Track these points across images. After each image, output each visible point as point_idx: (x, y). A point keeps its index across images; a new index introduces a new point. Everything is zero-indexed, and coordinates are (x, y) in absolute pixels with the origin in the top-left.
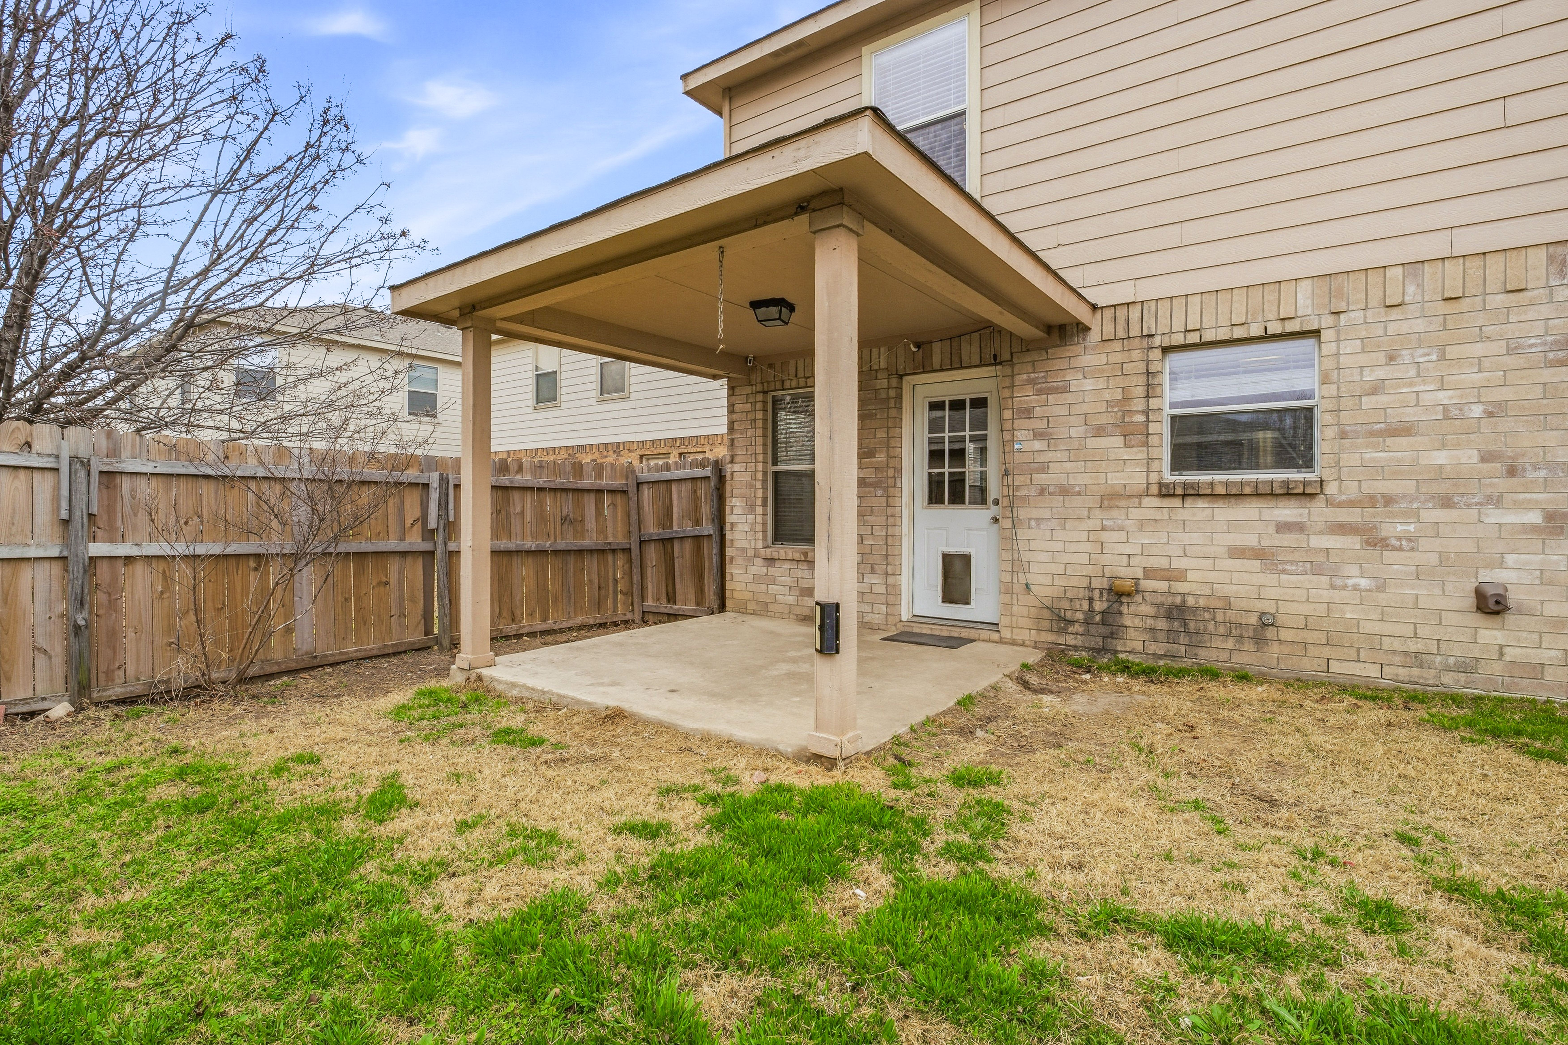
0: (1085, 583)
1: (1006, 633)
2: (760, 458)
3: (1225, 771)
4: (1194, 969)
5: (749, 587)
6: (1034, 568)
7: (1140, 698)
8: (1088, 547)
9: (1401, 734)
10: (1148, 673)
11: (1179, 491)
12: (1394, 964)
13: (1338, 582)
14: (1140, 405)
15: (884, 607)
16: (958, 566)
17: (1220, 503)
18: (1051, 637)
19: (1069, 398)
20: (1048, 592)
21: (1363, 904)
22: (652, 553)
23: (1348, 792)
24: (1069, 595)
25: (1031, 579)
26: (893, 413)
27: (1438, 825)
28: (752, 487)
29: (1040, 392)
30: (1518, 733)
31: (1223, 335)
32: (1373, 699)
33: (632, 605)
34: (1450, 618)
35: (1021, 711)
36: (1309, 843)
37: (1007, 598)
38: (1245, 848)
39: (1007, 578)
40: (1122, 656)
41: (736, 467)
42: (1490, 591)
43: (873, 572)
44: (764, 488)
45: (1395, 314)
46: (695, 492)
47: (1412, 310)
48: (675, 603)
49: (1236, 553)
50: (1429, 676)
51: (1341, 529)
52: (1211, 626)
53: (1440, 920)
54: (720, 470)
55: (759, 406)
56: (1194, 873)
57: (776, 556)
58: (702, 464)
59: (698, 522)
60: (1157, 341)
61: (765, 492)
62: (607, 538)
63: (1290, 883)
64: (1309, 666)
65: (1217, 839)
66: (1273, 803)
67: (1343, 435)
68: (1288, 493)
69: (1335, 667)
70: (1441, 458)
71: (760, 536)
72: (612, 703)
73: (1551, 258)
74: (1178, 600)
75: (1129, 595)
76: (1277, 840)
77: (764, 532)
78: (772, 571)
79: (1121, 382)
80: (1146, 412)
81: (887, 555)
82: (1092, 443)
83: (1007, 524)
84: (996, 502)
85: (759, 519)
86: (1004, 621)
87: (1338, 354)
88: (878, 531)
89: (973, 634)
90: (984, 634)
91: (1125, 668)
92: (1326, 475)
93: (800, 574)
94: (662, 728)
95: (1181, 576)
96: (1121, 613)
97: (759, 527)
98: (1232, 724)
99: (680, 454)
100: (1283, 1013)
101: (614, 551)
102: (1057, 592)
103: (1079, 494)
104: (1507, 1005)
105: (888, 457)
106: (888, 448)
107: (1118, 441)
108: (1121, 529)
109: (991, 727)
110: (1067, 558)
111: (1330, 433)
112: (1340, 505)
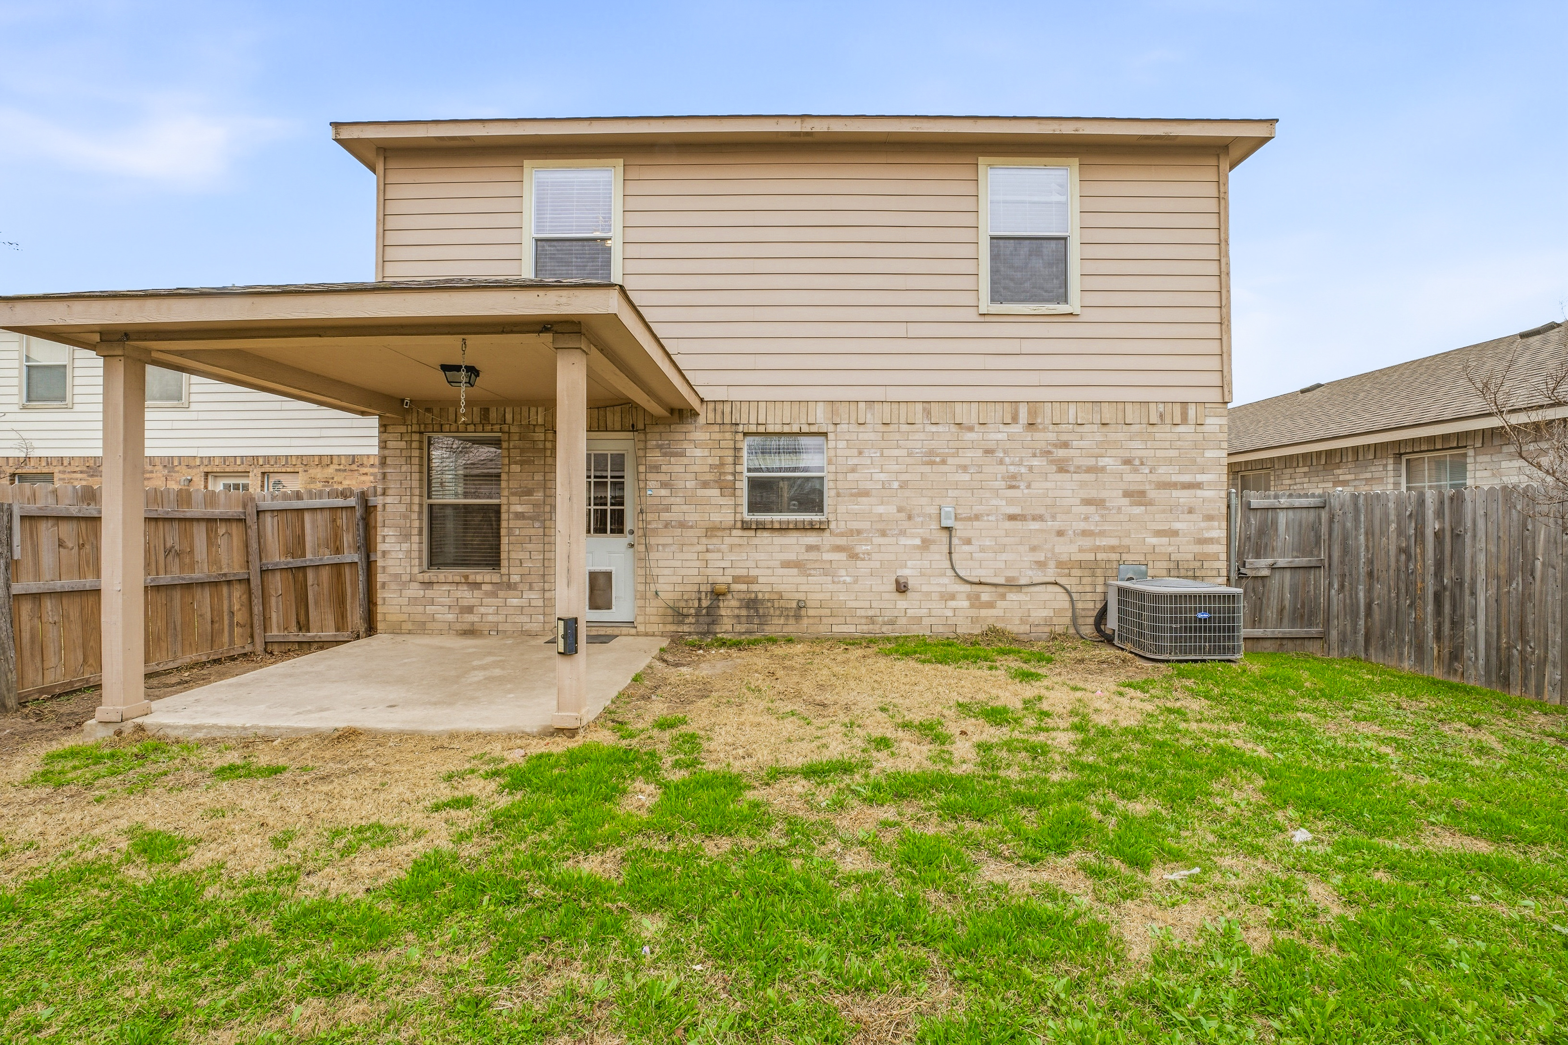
0: (696, 588)
1: (641, 628)
2: (417, 492)
3: (798, 694)
4: (819, 784)
5: (404, 609)
6: (661, 580)
7: (739, 661)
8: (698, 564)
9: (870, 661)
10: (737, 645)
11: (754, 526)
12: (891, 760)
13: (836, 579)
14: (729, 469)
15: (541, 617)
16: (601, 581)
17: (776, 534)
18: (673, 628)
19: (685, 460)
20: (671, 596)
21: (874, 741)
22: (277, 583)
23: (855, 693)
24: (685, 597)
25: (659, 587)
26: (549, 461)
27: (894, 701)
28: (405, 517)
29: (665, 455)
30: (915, 652)
31: (778, 429)
32: (853, 644)
33: (252, 636)
34: (886, 596)
35: (672, 680)
36: (847, 720)
37: (641, 603)
38: (821, 728)
39: (641, 588)
40: (719, 636)
41: (389, 500)
42: (902, 581)
43: (531, 589)
44: (420, 519)
45: (862, 429)
46: (334, 520)
47: (869, 427)
48: (308, 630)
49: (786, 564)
50: (876, 628)
51: (838, 549)
52: (772, 611)
53: (902, 740)
54: (366, 501)
55: (415, 445)
56: (804, 745)
57: (434, 579)
58: (344, 494)
59: (338, 550)
60: (741, 428)
61: (421, 523)
62: (221, 568)
63: (845, 739)
64: (823, 629)
65: (808, 727)
66: (824, 705)
67: (838, 495)
68: (812, 528)
69: (835, 629)
70: (881, 509)
71: (416, 562)
72: (341, 725)
73: (924, 409)
74: (753, 596)
75: (724, 594)
76: (833, 722)
77: (420, 558)
78: (429, 593)
79: (719, 453)
80: (734, 474)
81: (544, 575)
82: (701, 492)
83: (642, 548)
84: (632, 532)
85: (415, 547)
86: (640, 619)
87: (836, 448)
88: (535, 555)
89: (616, 631)
90: (625, 631)
91: (723, 644)
92: (831, 517)
93: (459, 594)
94: (403, 736)
95: (753, 580)
96: (719, 607)
97: (415, 554)
98: (792, 668)
99: (263, 473)
100: (859, 788)
101: (229, 582)
102: (678, 596)
103: (691, 527)
104: (929, 763)
105: (545, 496)
106: (545, 488)
107: (717, 492)
108: (719, 551)
109: (659, 692)
110: (684, 572)
111: (833, 493)
112: (837, 535)
